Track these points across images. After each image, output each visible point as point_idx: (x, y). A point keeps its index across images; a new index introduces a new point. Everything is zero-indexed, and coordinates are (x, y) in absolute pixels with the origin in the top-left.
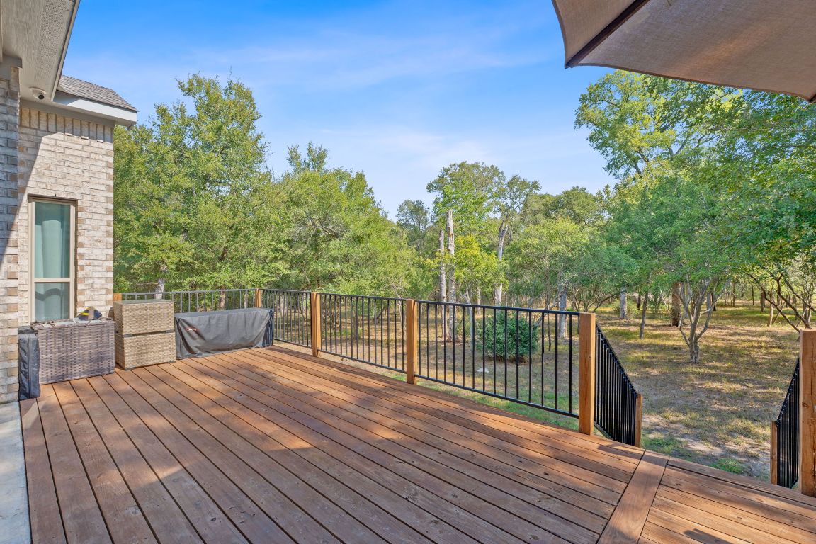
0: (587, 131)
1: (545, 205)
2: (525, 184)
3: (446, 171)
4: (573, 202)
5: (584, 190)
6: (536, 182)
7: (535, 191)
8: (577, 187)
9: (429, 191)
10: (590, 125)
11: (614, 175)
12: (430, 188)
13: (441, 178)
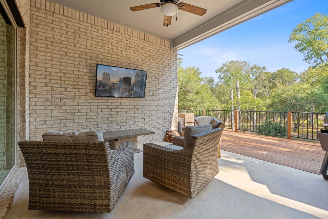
0: (294, 43)
1: (268, 77)
2: (259, 68)
3: (224, 65)
4: (283, 75)
5: (288, 69)
6: (265, 67)
7: (264, 71)
8: (285, 68)
9: (216, 73)
10: (296, 41)
11: (308, 62)
12: (217, 72)
13: (222, 68)
